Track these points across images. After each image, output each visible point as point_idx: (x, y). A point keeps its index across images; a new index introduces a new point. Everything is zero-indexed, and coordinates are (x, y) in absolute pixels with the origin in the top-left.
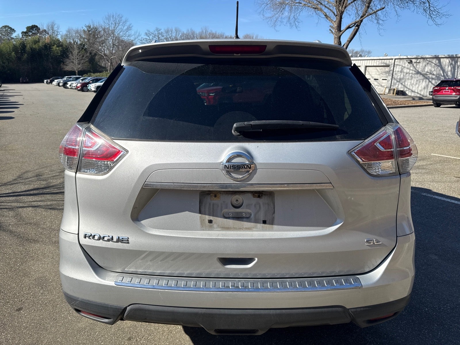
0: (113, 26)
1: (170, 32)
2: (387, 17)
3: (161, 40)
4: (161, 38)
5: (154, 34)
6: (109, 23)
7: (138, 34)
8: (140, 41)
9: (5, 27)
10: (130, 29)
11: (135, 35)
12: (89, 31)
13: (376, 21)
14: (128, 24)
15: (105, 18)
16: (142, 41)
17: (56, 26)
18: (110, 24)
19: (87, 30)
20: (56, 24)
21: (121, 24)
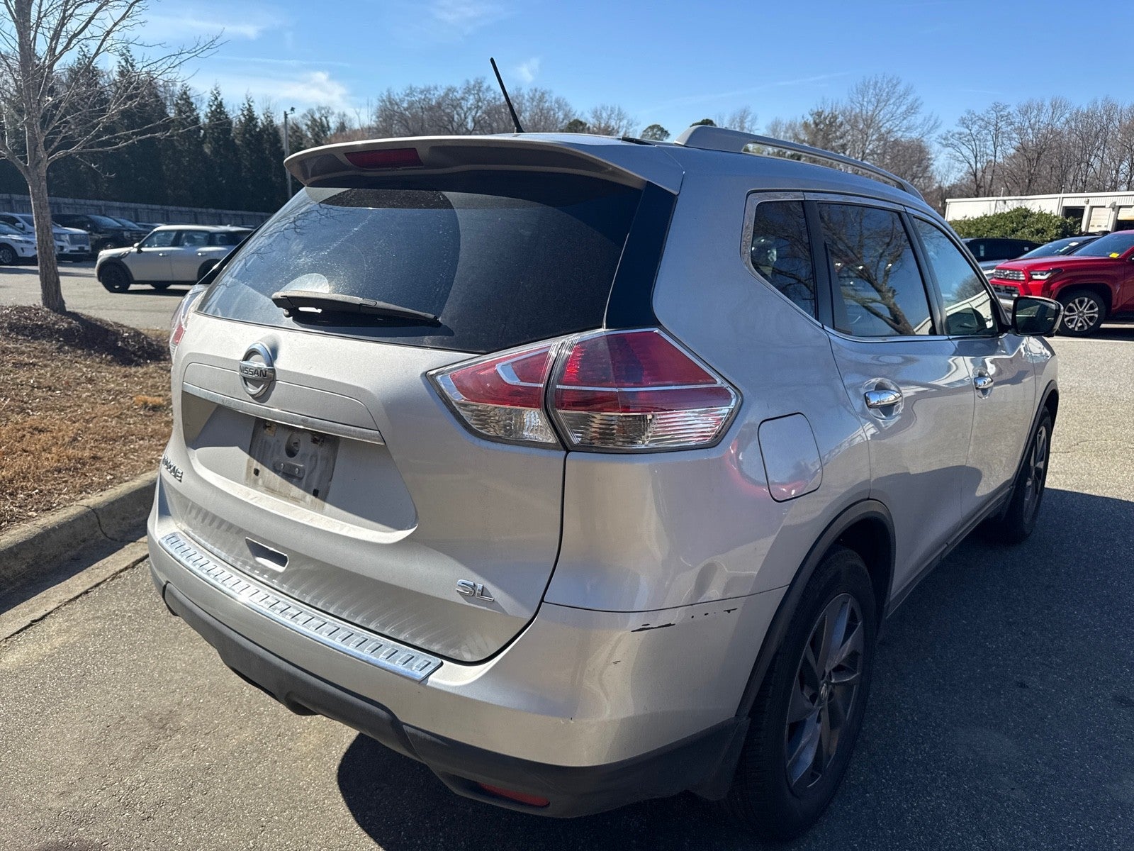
0: (871, 108)
1: (1035, 112)
3: (1003, 133)
4: (1004, 130)
5: (986, 119)
6: (863, 101)
7: (932, 122)
8: (943, 141)
9: (652, 128)
10: (913, 111)
11: (923, 124)
12: (816, 125)
14: (910, 98)
15: (855, 91)
16: (948, 140)
17: (750, 118)
18: (865, 103)
19: (812, 122)
20: (750, 113)
21: (892, 101)
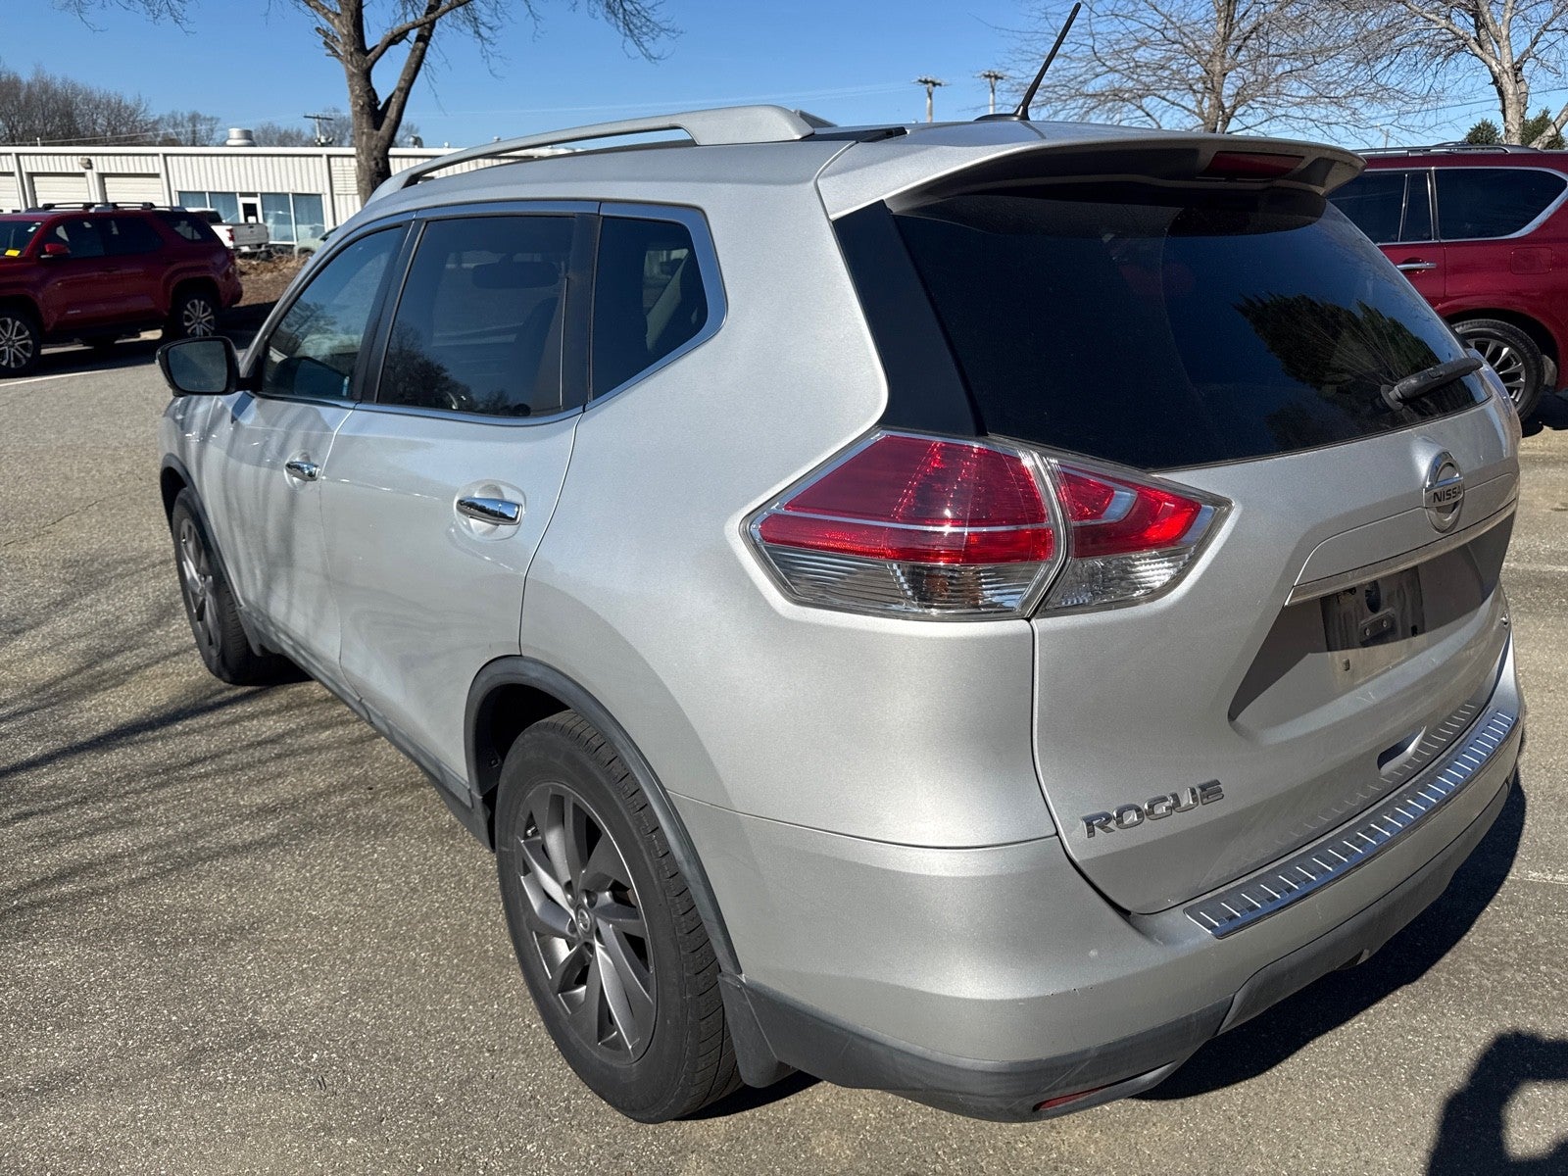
2: (500, 16)
13: (470, 31)
